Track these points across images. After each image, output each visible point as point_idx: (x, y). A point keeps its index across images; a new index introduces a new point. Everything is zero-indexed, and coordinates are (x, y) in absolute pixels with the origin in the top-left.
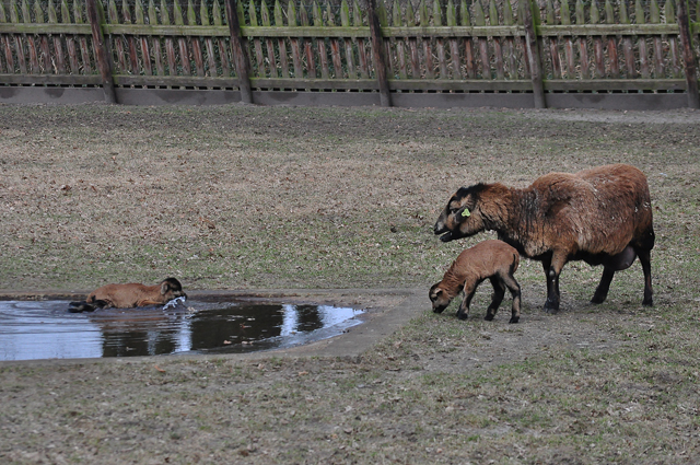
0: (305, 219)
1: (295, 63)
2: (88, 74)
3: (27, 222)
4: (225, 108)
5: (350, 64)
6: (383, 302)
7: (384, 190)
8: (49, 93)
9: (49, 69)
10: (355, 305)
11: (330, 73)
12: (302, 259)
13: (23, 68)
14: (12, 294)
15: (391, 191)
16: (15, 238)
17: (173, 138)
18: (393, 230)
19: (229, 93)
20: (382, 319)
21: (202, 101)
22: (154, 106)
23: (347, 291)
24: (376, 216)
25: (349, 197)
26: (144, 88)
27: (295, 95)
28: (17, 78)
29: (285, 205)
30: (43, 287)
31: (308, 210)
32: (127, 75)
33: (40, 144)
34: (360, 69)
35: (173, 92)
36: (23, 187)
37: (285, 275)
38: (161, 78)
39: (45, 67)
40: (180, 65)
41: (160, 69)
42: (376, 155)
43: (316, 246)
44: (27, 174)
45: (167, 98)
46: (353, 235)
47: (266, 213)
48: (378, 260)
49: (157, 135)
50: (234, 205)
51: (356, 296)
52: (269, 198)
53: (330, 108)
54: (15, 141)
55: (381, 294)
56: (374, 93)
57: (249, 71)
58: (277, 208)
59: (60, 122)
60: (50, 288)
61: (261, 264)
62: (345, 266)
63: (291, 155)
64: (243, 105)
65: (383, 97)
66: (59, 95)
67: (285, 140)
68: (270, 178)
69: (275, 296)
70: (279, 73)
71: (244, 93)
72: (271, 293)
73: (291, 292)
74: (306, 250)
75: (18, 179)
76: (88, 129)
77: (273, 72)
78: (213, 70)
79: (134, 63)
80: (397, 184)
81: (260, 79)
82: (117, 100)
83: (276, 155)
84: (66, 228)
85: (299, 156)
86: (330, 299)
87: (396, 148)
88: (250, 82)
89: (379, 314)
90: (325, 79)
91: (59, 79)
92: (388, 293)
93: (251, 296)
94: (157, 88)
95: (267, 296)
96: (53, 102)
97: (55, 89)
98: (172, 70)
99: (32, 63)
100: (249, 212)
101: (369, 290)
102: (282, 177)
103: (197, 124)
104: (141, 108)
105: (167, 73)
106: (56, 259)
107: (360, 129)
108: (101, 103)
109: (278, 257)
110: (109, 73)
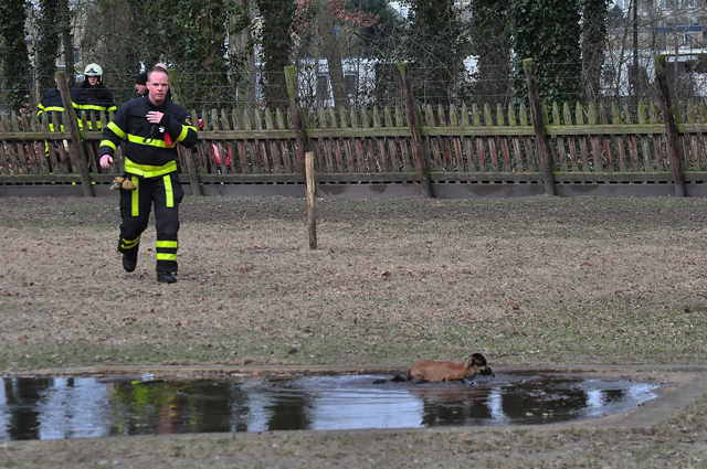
0: (604, 300)
1: (595, 159)
2: (407, 173)
3: (351, 304)
4: (530, 200)
5: (646, 158)
6: (676, 377)
7: (678, 274)
8: (373, 188)
9: (373, 168)
10: (650, 380)
11: (628, 167)
12: (600, 337)
13: (350, 168)
14: (336, 370)
15: (685, 274)
16: (341, 319)
17: (482, 228)
18: (687, 311)
19: (534, 186)
20: (675, 394)
21: (508, 195)
22: (466, 199)
23: (642, 368)
24: (671, 297)
25: (645, 280)
26: (458, 183)
27: (595, 187)
28: (346, 176)
29: (584, 288)
30: (363, 363)
31: (606, 292)
32: (441, 171)
33: (365, 234)
34: (656, 162)
35: (484, 186)
36: (348, 273)
37: (583, 352)
38: (472, 174)
39: (370, 166)
40: (490, 162)
41: (472, 166)
42: (671, 242)
43: (613, 326)
44: (352, 262)
45: (478, 192)
46: (648, 315)
47: (566, 295)
48: (673, 339)
49: (468, 225)
50: (537, 287)
51: (651, 371)
52: (569, 281)
53: (629, 199)
54: (342, 232)
55: (675, 370)
56: (669, 184)
57: (552, 166)
58: (577, 290)
59: (382, 215)
60: (369, 364)
61: (561, 342)
62: (640, 344)
63: (591, 242)
64: (546, 197)
65: (678, 188)
66: (382, 190)
67: (585, 229)
68: (571, 262)
69: (574, 371)
70: (580, 168)
71: (547, 186)
72: (570, 369)
73: (589, 368)
74: (603, 330)
75: (344, 266)
76: (406, 221)
77: (575, 167)
78: (519, 166)
79: (448, 161)
80: (691, 268)
81: (563, 173)
82: (433, 194)
83: (577, 242)
84: (385, 309)
85: (597, 242)
86: (625, 375)
87: (690, 234)
88: (553, 176)
89: (673, 389)
90: (623, 172)
91: (383, 176)
92: (681, 370)
93: (552, 371)
94: (469, 183)
95: (566, 371)
96: (377, 198)
97: (379, 185)
98: (482, 167)
99: (359, 163)
100: (550, 295)
101: (664, 366)
102: (582, 262)
103: (504, 215)
104: (454, 201)
105: (478, 169)
106: (376, 337)
107: (656, 217)
108: (420, 198)
109: (578, 336)
110: (426, 170)
